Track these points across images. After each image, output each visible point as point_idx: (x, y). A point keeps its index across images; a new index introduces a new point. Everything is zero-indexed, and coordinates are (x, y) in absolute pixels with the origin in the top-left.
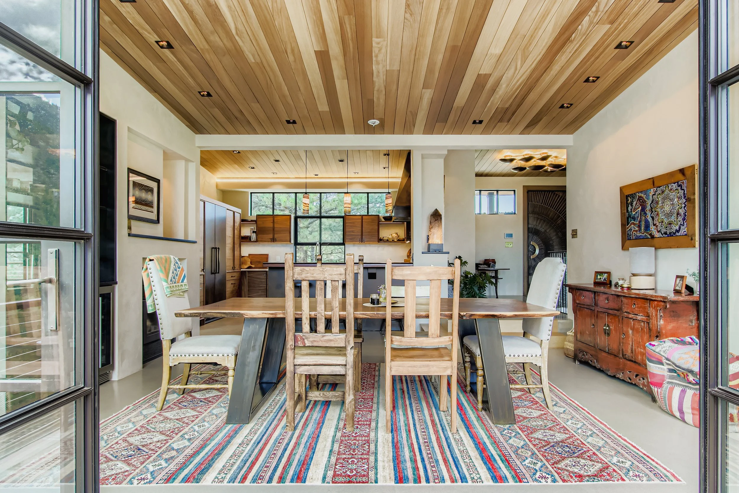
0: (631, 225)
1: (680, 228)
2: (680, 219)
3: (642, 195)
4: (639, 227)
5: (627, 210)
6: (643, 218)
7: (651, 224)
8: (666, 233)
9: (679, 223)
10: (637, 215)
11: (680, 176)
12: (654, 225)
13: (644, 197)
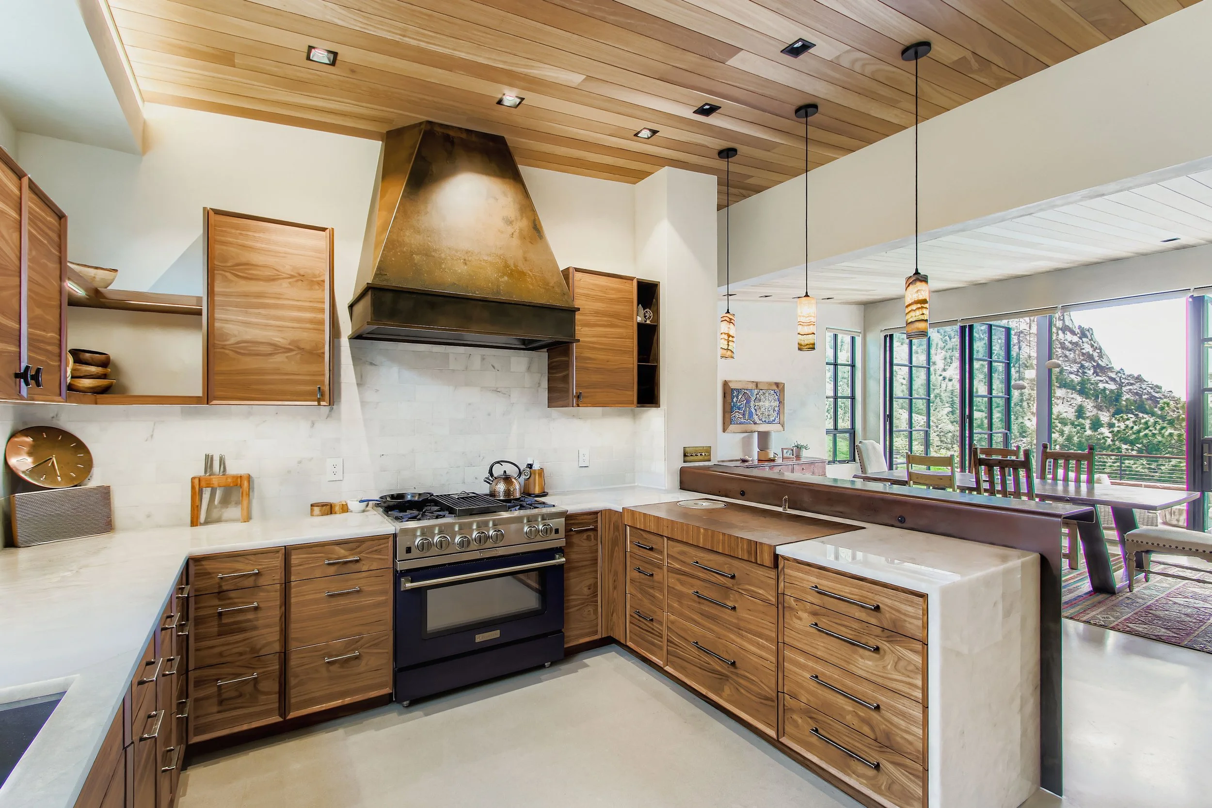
0: (735, 413)
1: (775, 419)
2: (776, 413)
3: (748, 392)
4: (744, 415)
5: (733, 401)
6: (748, 409)
7: (754, 414)
8: (765, 421)
9: (775, 416)
10: (742, 406)
11: (775, 387)
12: (757, 415)
13: (749, 394)
